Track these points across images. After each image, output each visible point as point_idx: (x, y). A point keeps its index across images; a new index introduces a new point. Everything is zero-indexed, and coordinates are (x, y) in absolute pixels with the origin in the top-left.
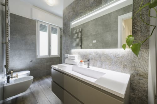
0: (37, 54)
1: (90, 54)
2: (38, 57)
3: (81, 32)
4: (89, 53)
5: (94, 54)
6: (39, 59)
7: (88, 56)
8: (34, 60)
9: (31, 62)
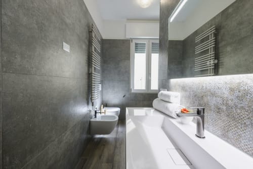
0: (131, 87)
1: (213, 94)
2: (132, 91)
3: (216, 35)
4: (210, 91)
5: (226, 94)
6: (133, 93)
7: (205, 99)
8: (127, 95)
9: (124, 96)
